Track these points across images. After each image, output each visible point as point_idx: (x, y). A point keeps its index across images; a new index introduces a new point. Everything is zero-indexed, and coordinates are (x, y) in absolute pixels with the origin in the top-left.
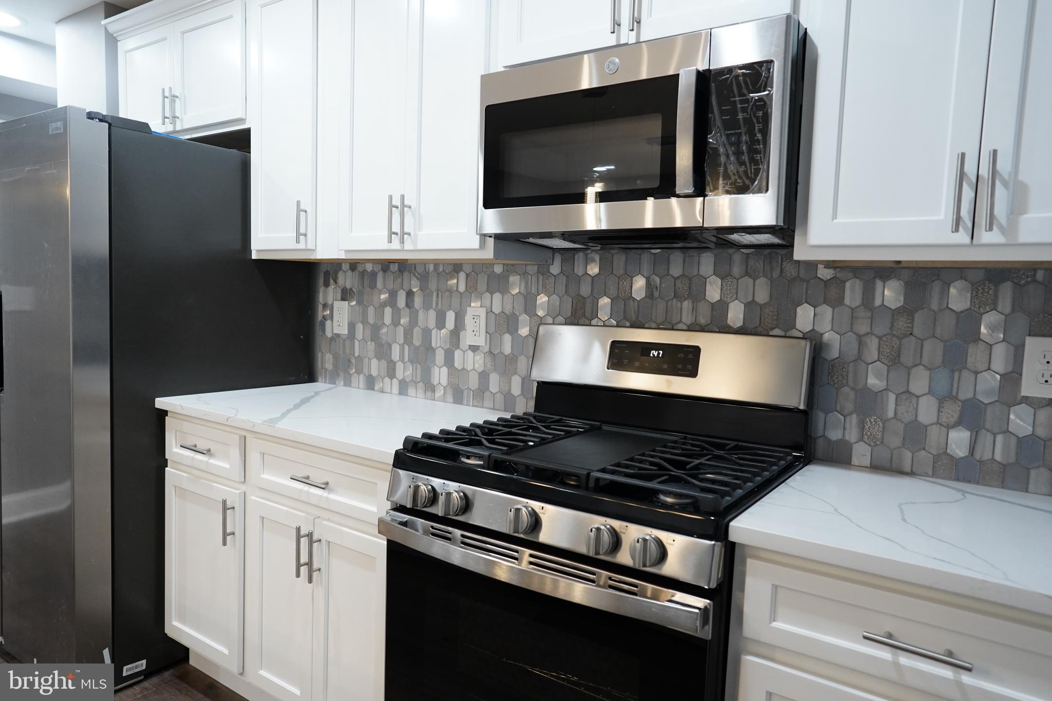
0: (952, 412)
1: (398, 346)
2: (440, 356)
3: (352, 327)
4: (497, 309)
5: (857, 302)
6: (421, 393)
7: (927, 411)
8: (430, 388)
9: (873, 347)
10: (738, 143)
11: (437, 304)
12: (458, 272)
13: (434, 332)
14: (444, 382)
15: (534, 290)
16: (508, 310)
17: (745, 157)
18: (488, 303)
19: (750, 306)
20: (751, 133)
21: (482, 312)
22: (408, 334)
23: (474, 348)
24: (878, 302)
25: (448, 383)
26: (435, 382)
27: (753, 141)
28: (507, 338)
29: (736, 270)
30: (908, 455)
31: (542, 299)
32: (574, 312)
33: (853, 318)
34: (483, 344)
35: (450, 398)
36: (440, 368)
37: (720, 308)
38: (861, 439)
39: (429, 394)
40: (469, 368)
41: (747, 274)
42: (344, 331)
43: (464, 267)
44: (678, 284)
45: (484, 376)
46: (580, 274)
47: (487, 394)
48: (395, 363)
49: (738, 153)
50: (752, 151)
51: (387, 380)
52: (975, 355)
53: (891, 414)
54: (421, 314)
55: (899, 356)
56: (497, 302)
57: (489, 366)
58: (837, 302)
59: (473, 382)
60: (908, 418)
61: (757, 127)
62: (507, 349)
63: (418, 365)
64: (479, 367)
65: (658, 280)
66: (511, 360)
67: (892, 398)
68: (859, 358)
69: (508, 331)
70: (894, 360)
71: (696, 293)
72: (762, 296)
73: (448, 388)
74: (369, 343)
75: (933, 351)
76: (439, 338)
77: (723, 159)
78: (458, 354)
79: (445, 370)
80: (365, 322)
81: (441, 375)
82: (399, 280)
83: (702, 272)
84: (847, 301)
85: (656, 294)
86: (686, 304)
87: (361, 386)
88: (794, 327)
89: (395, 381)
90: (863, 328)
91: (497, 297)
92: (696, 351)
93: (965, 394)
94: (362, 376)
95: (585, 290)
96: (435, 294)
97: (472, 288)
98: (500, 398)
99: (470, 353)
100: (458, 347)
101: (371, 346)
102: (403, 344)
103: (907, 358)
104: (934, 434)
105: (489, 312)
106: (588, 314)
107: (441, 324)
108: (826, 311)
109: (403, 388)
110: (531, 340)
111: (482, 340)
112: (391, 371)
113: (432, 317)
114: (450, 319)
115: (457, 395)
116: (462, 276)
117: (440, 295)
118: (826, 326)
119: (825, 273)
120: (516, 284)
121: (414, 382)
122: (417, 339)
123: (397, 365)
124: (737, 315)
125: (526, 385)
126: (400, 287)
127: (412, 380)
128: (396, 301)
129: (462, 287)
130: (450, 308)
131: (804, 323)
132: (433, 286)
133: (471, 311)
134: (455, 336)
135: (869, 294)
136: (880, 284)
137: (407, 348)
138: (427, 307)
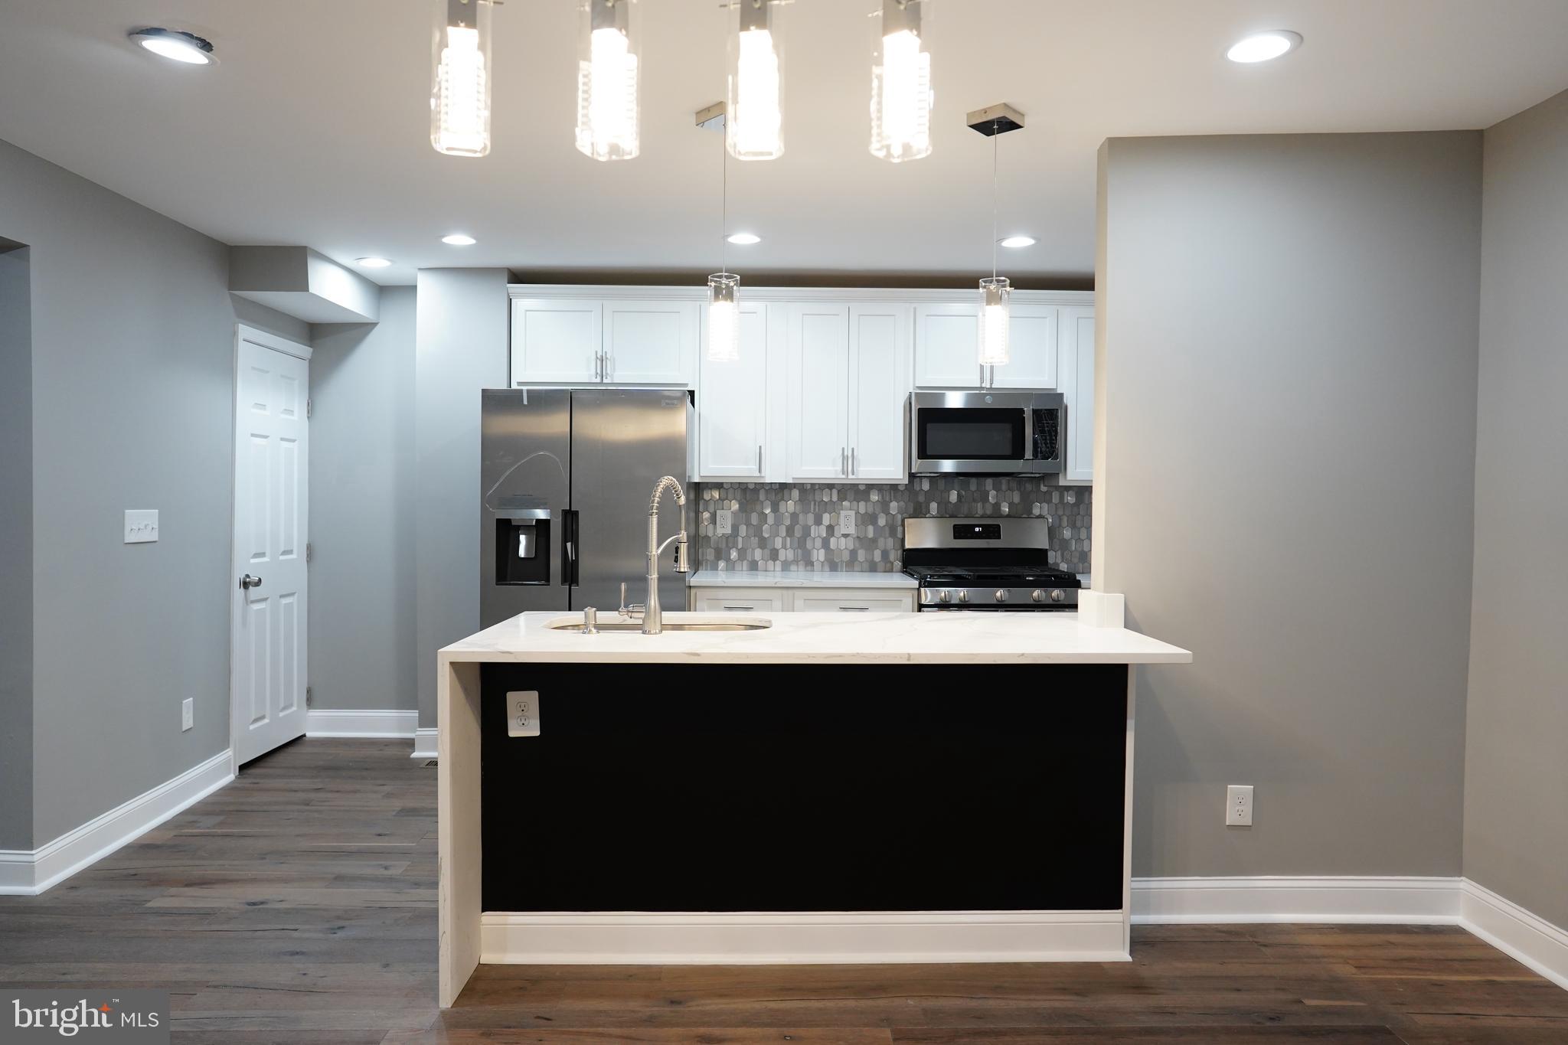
1: (781, 539)
2: (818, 543)
3: (735, 528)
4: (862, 510)
5: (1058, 501)
6: (801, 567)
8: (809, 563)
9: (1065, 522)
10: (1046, 439)
11: (815, 509)
12: (831, 490)
13: (813, 528)
14: (822, 558)
15: (888, 499)
16: (870, 510)
17: (1049, 445)
18: (856, 508)
19: (1011, 505)
20: (1051, 435)
21: (853, 513)
22: (790, 531)
23: (846, 536)
24: (1066, 501)
25: (825, 560)
26: (814, 558)
27: (1051, 439)
28: (871, 529)
29: (1004, 487)
30: (1081, 565)
31: (894, 505)
32: (915, 510)
33: (1056, 508)
34: (854, 532)
35: (827, 568)
36: (818, 550)
37: (997, 506)
38: (1063, 561)
39: (809, 568)
40: (842, 547)
42: (728, 530)
43: (836, 486)
44: (975, 495)
45: (853, 553)
46: (918, 489)
47: (856, 563)
48: (777, 551)
49: (1046, 444)
50: (1051, 443)
51: (771, 563)
53: (1074, 548)
54: (801, 517)
55: (1075, 523)
56: (862, 507)
57: (857, 545)
58: (1049, 502)
59: (846, 556)
60: (1080, 549)
61: (1053, 434)
62: (871, 535)
63: (799, 551)
64: (851, 547)
65: (964, 493)
66: (874, 541)
67: (1074, 542)
68: (1060, 525)
69: (872, 524)
71: (985, 499)
72: (1016, 499)
73: (825, 563)
74: (753, 538)
76: (818, 532)
77: (1040, 445)
78: (833, 540)
79: (822, 552)
80: (748, 524)
81: (819, 555)
82: (779, 496)
83: (987, 488)
84: (1053, 501)
85: (963, 500)
86: (979, 504)
87: (745, 568)
88: (1032, 513)
89: (777, 562)
90: (1060, 512)
91: (862, 504)
92: (1000, 527)
94: (745, 562)
95: (921, 498)
96: (812, 503)
97: (842, 497)
98: (866, 566)
99: (843, 539)
100: (833, 535)
101: (755, 541)
102: (785, 537)
103: (1079, 524)
105: (857, 513)
106: (924, 511)
107: (818, 521)
108: (1045, 506)
109: (786, 566)
110: (887, 529)
111: (852, 530)
112: (774, 555)
113: (811, 518)
114: (826, 519)
115: (833, 566)
116: (835, 492)
117: (817, 503)
118: (1045, 512)
119: (1043, 488)
120: (875, 497)
121: (796, 562)
122: (798, 532)
123: (780, 551)
124: (1005, 509)
125: (885, 554)
126: (782, 499)
127: (794, 560)
128: (775, 509)
129: (835, 498)
130: (826, 512)
131: (1036, 511)
132: (811, 497)
133: (843, 513)
134: (831, 529)
135: (1062, 497)
136: (1066, 493)
137: (788, 539)
138: (806, 512)
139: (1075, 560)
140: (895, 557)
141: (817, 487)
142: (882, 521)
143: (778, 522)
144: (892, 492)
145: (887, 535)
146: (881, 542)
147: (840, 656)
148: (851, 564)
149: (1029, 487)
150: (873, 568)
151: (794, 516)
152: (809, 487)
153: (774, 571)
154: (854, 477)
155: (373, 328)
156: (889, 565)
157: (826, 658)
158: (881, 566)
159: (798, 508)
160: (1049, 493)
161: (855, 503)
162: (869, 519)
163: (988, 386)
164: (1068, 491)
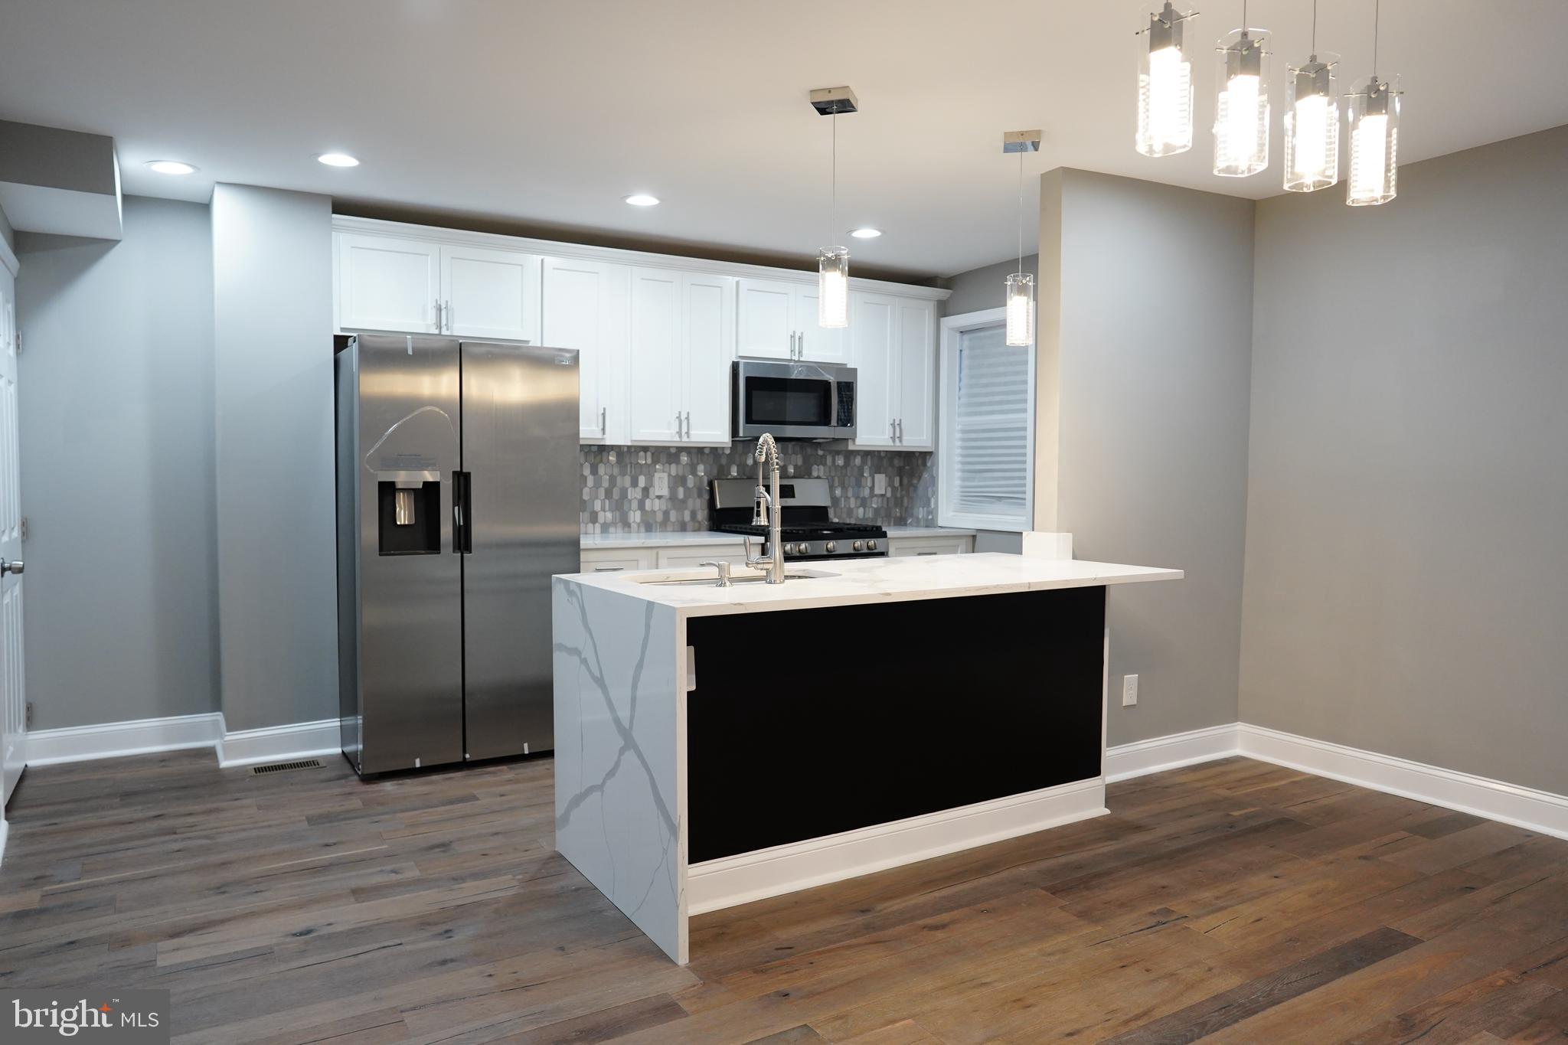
0: (859, 502)
1: (599, 502)
2: (635, 505)
4: (673, 473)
6: (620, 529)
7: (852, 503)
8: (626, 525)
9: (836, 479)
10: (844, 409)
11: (631, 472)
12: (645, 453)
13: (629, 490)
14: (638, 519)
15: (695, 461)
16: (681, 472)
17: (846, 414)
18: (668, 470)
19: (796, 467)
21: (665, 475)
22: (609, 493)
23: (659, 497)
25: (641, 521)
26: (631, 520)
27: (848, 408)
28: (681, 490)
31: (701, 467)
34: (666, 494)
35: (643, 529)
36: (634, 512)
38: (835, 517)
39: (626, 529)
40: (656, 508)
41: (794, 453)
45: (666, 514)
47: (669, 523)
48: (597, 513)
49: (844, 412)
50: (849, 412)
51: (590, 526)
52: (863, 480)
53: (843, 505)
54: (619, 479)
55: (844, 484)
56: (673, 469)
57: (669, 507)
58: (824, 464)
59: (659, 517)
60: (848, 506)
61: (849, 404)
62: (681, 496)
63: (617, 512)
64: (664, 508)
66: (684, 501)
67: (843, 499)
69: (682, 486)
70: (844, 487)
72: (800, 462)
73: (641, 524)
75: (853, 481)
76: (634, 494)
77: (841, 414)
78: (648, 502)
79: (638, 513)
81: (635, 516)
82: (598, 458)
88: (812, 474)
89: (597, 525)
90: (833, 474)
91: (673, 466)
92: (792, 486)
93: (862, 496)
95: (724, 461)
96: (629, 466)
97: (655, 461)
98: (677, 525)
99: (657, 501)
100: (648, 497)
102: (604, 499)
103: (846, 482)
104: (855, 511)
105: (669, 475)
107: (635, 484)
108: (821, 467)
109: (605, 528)
110: (695, 490)
111: (665, 492)
112: (594, 519)
113: (627, 480)
114: (642, 481)
115: (648, 527)
116: (649, 454)
117: (633, 466)
118: (821, 474)
119: (820, 453)
120: (684, 458)
121: (614, 524)
122: (616, 494)
123: (599, 514)
124: (791, 470)
125: (693, 514)
126: (601, 461)
127: (612, 523)
128: (594, 471)
129: (649, 461)
130: (641, 474)
131: (815, 474)
132: (627, 461)
133: (657, 475)
134: (646, 491)
135: (834, 461)
136: (837, 457)
137: (607, 502)
138: (623, 474)
139: (844, 516)
140: (702, 515)
141: (633, 450)
142: (691, 481)
143: (598, 484)
144: (699, 456)
145: (696, 496)
146: (690, 502)
147: (987, 588)
148: (664, 524)
149: (809, 451)
150: (683, 528)
151: (613, 480)
152: (625, 449)
153: (594, 534)
154: (687, 440)
155: (114, 246)
156: (697, 524)
157: (977, 590)
158: (690, 526)
159: (616, 471)
160: (824, 457)
161: (667, 465)
162: (681, 480)
163: (797, 359)
164: (838, 455)
